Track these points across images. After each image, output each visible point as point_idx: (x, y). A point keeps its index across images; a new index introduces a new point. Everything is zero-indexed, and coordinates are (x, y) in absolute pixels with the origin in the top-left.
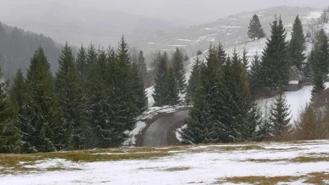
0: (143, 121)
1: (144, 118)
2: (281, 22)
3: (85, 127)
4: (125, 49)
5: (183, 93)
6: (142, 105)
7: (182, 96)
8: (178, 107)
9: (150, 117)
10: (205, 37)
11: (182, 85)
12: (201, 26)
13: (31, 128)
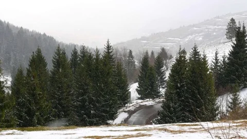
0: (125, 112)
1: (127, 110)
2: (244, 27)
3: (74, 117)
4: (110, 51)
5: (163, 88)
6: (125, 98)
7: (162, 91)
8: (157, 100)
9: (132, 108)
10: (194, 36)
11: (162, 81)
12: (190, 26)
13: (25, 117)
